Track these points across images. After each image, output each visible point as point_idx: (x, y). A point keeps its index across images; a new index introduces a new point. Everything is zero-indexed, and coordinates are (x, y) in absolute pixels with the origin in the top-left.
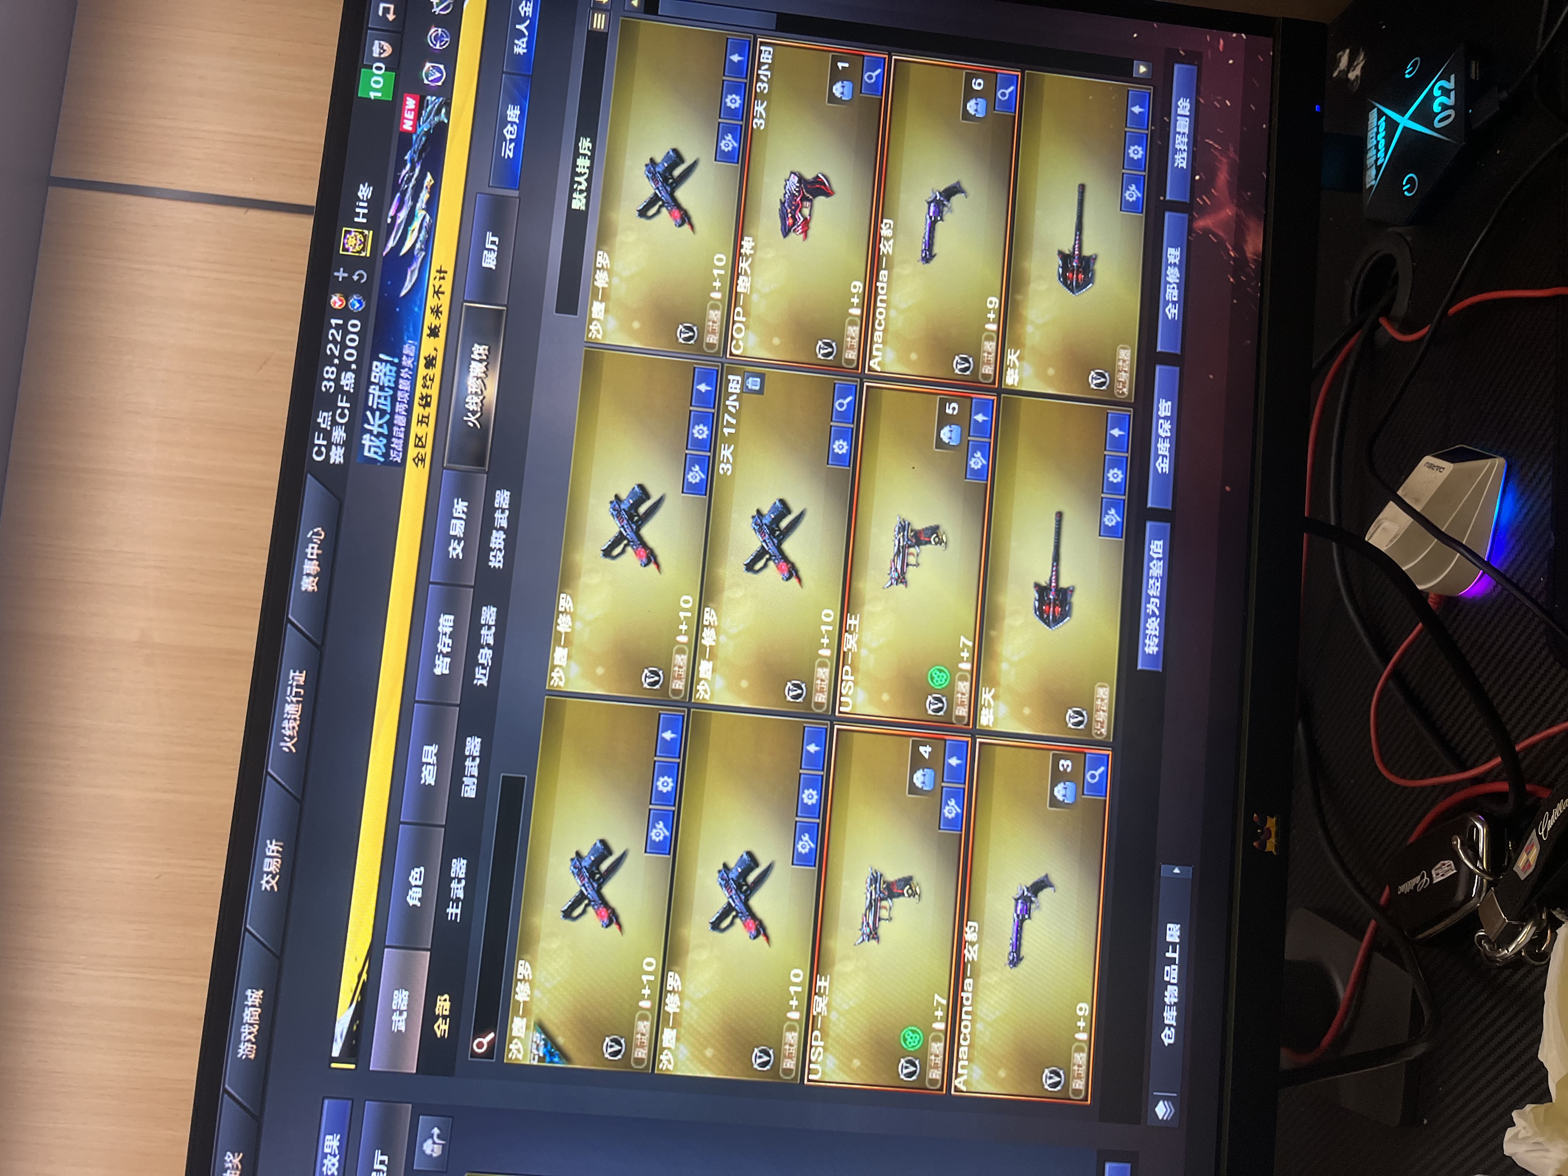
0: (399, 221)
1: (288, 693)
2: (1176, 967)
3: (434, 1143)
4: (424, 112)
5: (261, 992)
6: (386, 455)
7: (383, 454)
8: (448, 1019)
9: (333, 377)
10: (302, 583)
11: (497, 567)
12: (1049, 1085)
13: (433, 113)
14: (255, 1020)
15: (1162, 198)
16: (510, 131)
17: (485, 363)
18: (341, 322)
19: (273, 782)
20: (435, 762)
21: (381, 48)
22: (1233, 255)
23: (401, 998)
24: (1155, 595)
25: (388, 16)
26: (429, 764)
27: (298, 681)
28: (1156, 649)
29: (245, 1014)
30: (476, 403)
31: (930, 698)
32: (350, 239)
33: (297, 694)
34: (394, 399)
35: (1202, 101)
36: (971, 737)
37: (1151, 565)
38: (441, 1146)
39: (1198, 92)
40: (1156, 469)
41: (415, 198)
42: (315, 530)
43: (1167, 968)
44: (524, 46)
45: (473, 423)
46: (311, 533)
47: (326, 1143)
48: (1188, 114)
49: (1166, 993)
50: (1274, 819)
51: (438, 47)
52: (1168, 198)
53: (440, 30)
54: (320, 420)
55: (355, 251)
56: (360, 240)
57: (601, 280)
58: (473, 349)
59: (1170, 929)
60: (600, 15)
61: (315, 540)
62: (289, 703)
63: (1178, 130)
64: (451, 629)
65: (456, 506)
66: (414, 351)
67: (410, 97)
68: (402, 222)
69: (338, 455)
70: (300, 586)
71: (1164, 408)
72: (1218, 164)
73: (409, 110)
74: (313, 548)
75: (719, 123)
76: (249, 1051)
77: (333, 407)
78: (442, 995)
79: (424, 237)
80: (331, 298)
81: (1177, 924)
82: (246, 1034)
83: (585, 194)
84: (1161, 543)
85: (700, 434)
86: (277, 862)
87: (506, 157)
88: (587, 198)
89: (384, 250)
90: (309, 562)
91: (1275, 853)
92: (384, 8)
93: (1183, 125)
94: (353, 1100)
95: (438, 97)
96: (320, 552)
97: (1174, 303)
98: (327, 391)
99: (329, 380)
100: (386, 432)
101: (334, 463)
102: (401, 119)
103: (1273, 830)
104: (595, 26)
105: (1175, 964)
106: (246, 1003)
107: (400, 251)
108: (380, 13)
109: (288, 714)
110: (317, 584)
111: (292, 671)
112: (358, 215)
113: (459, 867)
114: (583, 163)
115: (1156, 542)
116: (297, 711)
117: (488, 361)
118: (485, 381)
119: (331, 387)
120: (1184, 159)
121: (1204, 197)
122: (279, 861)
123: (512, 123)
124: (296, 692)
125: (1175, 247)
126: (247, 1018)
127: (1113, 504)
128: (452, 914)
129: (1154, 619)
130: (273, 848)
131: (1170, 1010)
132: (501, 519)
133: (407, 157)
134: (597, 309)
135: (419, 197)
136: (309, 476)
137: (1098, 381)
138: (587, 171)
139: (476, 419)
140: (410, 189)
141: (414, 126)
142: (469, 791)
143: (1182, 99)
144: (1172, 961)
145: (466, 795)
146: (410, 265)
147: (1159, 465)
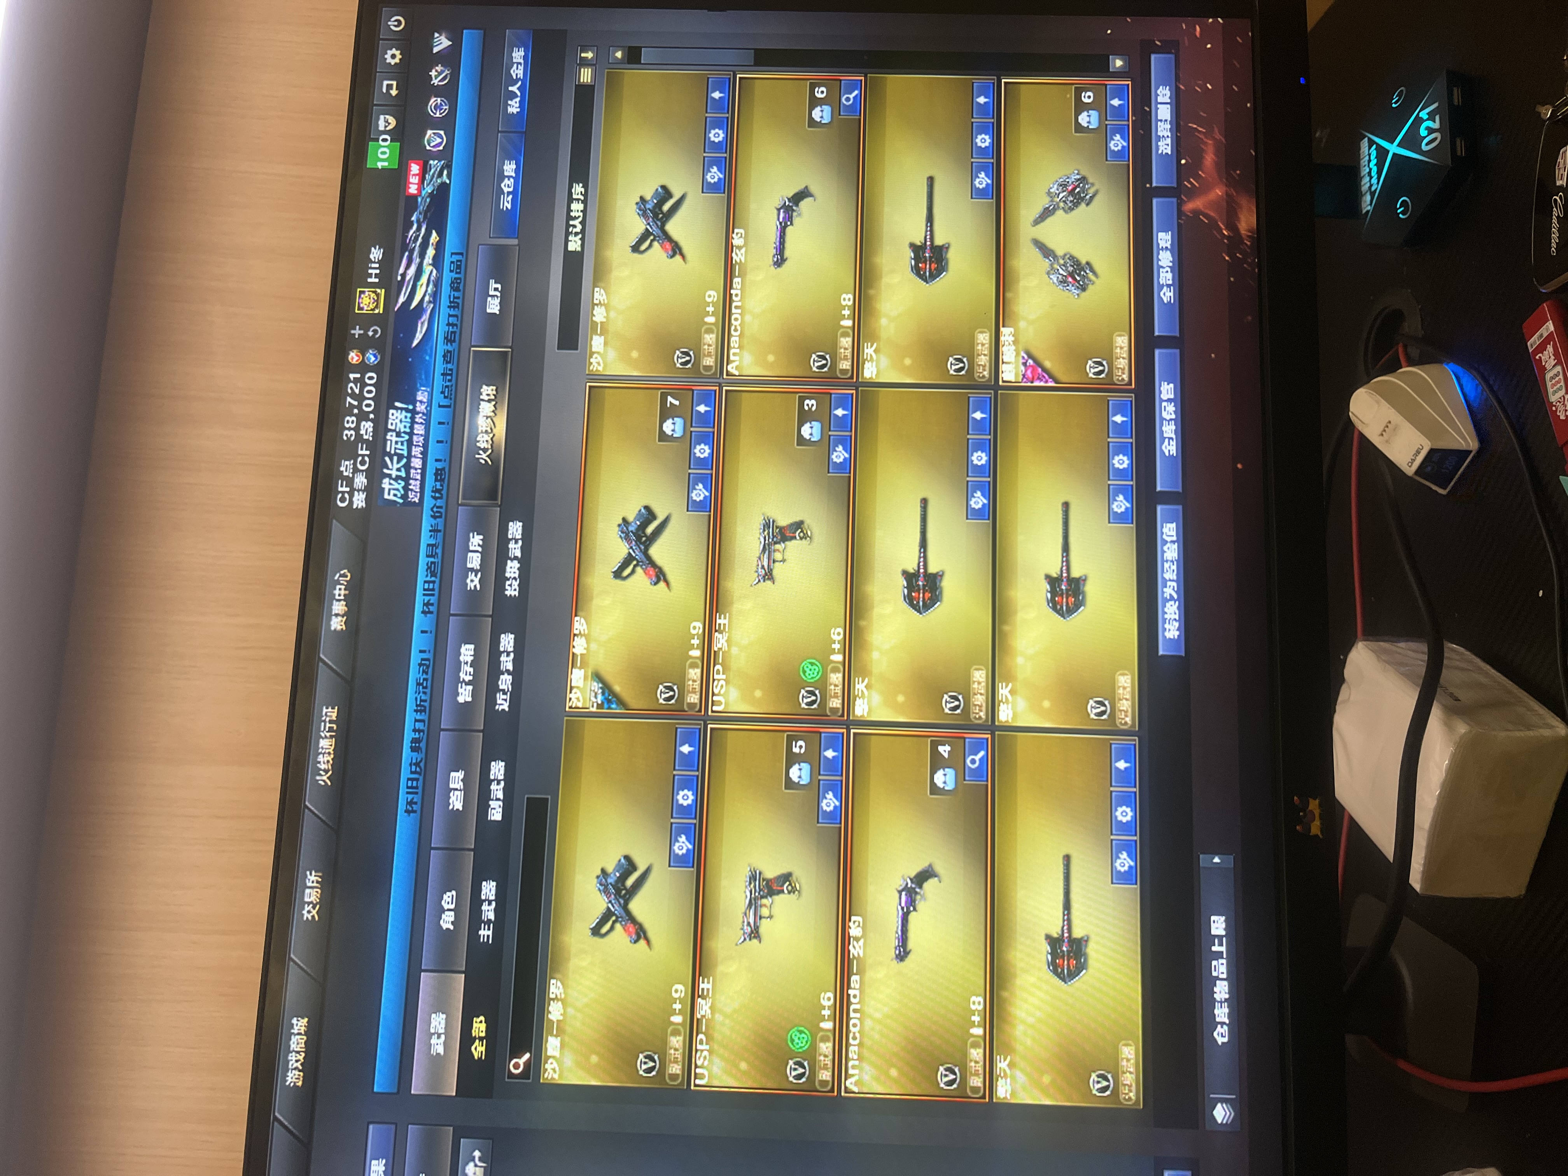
0: (408, 278)
1: (322, 729)
2: (1224, 961)
3: (476, 1166)
4: (427, 176)
5: (306, 1020)
6: (405, 497)
7: (402, 495)
8: (485, 1041)
9: (353, 426)
10: (332, 623)
11: (513, 595)
12: (1097, 1090)
13: (435, 176)
14: (301, 1048)
15: (1148, 185)
16: (507, 185)
17: (494, 403)
18: (358, 376)
19: (311, 814)
20: (462, 787)
21: (386, 121)
22: (1226, 233)
23: (438, 1022)
24: (1172, 578)
25: (391, 92)
26: (456, 789)
27: (331, 716)
28: (1177, 633)
29: (291, 1042)
30: (487, 441)
31: (946, 696)
32: (365, 299)
33: (331, 730)
34: (410, 443)
35: (1183, 88)
36: (991, 734)
37: (1165, 548)
38: (482, 1169)
39: (1177, 79)
40: (1162, 452)
41: (422, 255)
42: (342, 572)
43: (1214, 963)
44: (518, 105)
45: (485, 460)
46: (338, 575)
47: (373, 1168)
48: (1169, 101)
49: (1215, 989)
50: (1317, 801)
51: (438, 115)
52: (1154, 185)
53: (439, 99)
54: (342, 469)
55: (369, 309)
56: (374, 299)
57: (599, 315)
58: (482, 390)
59: (1214, 922)
60: (586, 70)
61: (341, 582)
62: (323, 738)
63: (1159, 118)
64: (472, 658)
65: (472, 540)
66: (426, 396)
67: (416, 163)
68: (411, 278)
69: (360, 500)
70: (330, 626)
71: (1166, 391)
72: (1203, 147)
73: (414, 175)
74: (340, 589)
75: (704, 157)
76: (296, 1079)
77: (354, 456)
78: (478, 1017)
79: (431, 290)
80: (349, 354)
81: (1222, 915)
82: (294, 1061)
83: (580, 236)
84: (1174, 525)
85: (702, 453)
86: (317, 892)
87: (505, 209)
88: (582, 239)
89: (396, 305)
90: (337, 603)
91: (1321, 836)
92: (388, 85)
93: (1164, 112)
94: (396, 1124)
95: (439, 161)
96: (347, 592)
97: (1168, 286)
98: (349, 439)
99: (350, 429)
100: (403, 474)
101: (357, 508)
102: (407, 183)
103: (1317, 812)
104: (582, 81)
105: (1223, 958)
106: (292, 1031)
107: (410, 304)
108: (384, 90)
109: (322, 748)
110: (345, 623)
111: (324, 707)
112: (370, 275)
113: (489, 889)
114: (577, 208)
115: (1169, 525)
116: (331, 745)
117: (496, 400)
118: (494, 419)
119: (351, 435)
120: (1168, 145)
121: (1191, 180)
122: (319, 891)
123: (509, 177)
124: (329, 727)
125: (1166, 231)
126: (293, 1046)
127: (1121, 490)
128: (484, 936)
129: (1172, 603)
130: (312, 878)
131: (1221, 1007)
132: (515, 549)
133: (414, 218)
134: (597, 343)
135: (426, 253)
136: (334, 521)
137: (1097, 370)
138: (581, 214)
139: (488, 456)
140: (417, 248)
141: (419, 190)
142: (496, 814)
143: (1161, 87)
144: (1219, 955)
145: (493, 818)
146: (420, 318)
147: (1166, 448)
